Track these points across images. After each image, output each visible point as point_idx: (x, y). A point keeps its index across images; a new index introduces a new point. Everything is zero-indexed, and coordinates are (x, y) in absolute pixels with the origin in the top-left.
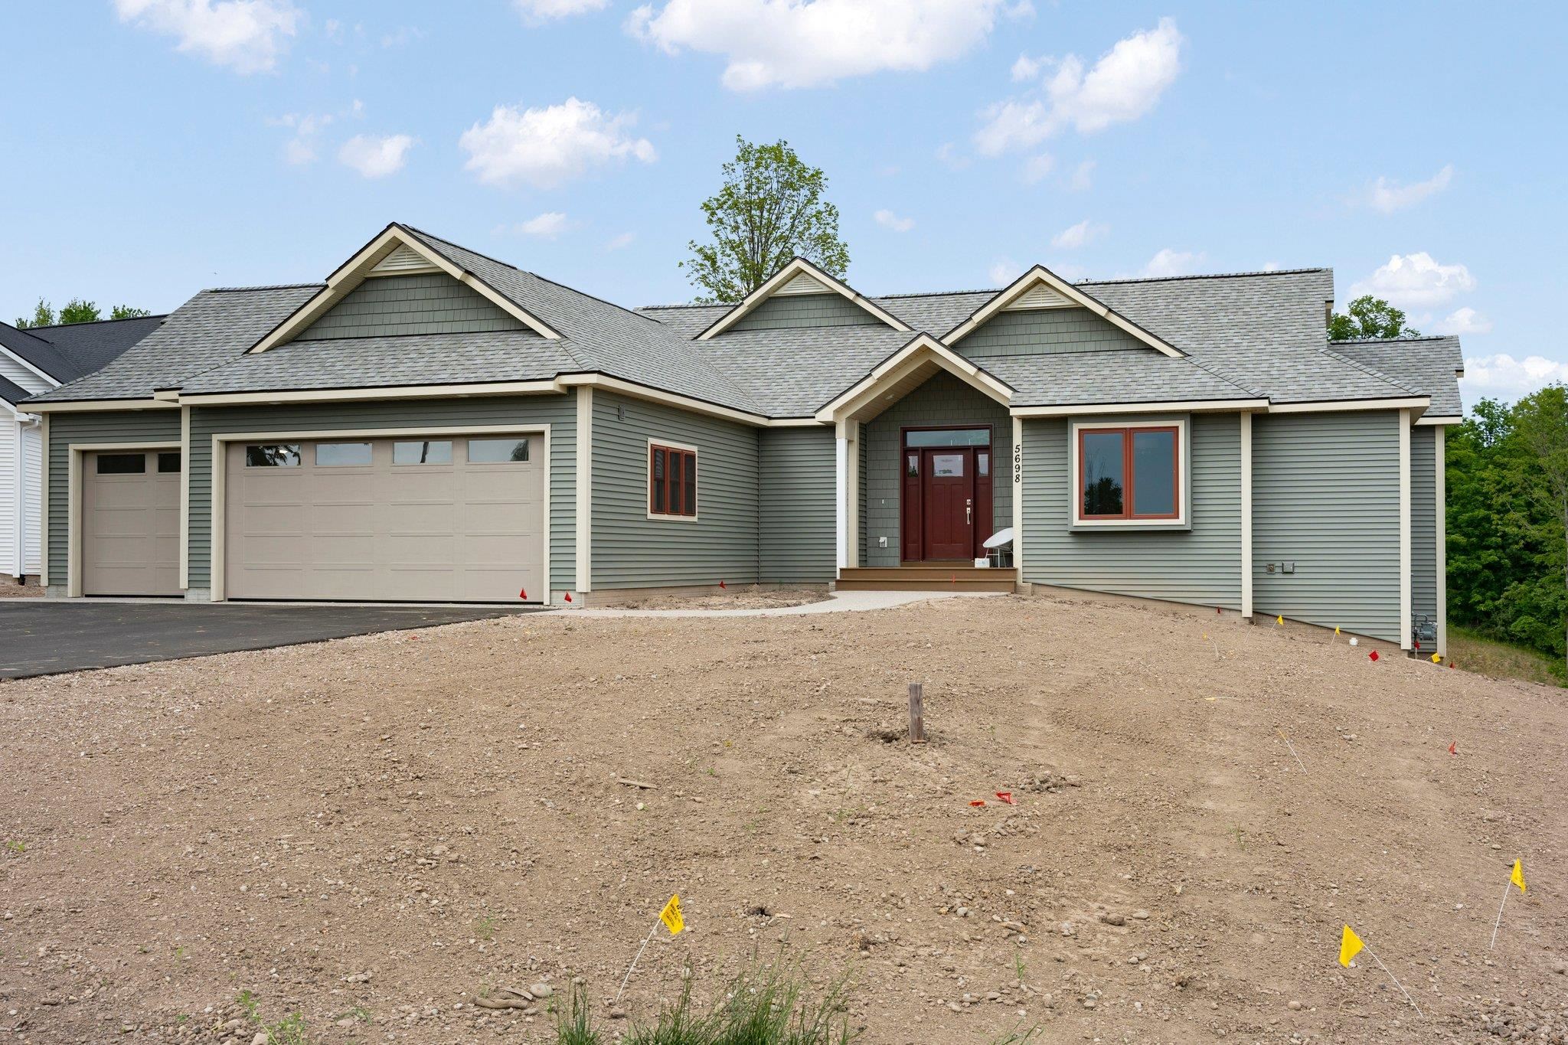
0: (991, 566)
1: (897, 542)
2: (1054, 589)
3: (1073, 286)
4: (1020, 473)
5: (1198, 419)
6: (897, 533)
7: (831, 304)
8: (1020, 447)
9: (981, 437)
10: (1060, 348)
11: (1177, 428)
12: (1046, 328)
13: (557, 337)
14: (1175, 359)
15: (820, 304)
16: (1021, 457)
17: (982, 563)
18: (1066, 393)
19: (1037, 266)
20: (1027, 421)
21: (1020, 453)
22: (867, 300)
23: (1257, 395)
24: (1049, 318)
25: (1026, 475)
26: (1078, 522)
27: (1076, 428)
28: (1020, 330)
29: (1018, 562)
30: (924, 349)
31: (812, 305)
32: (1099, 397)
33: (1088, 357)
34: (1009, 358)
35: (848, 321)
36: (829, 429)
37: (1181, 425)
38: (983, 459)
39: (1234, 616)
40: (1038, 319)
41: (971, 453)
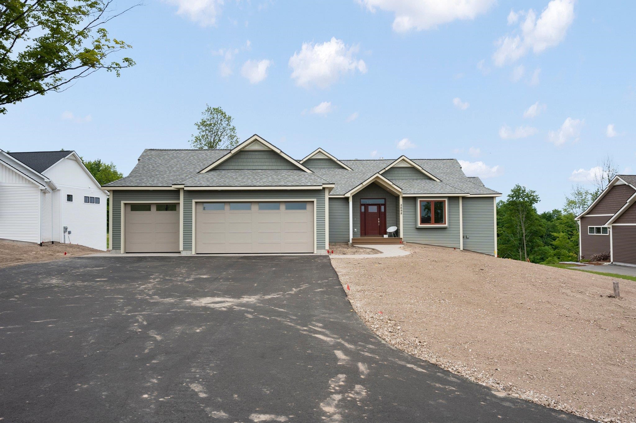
0: (388, 237)
1: (359, 230)
2: (411, 243)
3: (411, 160)
4: (402, 212)
5: (450, 198)
6: (359, 228)
7: (328, 162)
8: (402, 205)
9: (382, 201)
10: (407, 178)
11: (445, 201)
12: (403, 172)
13: (311, 172)
14: (439, 182)
15: (324, 162)
16: (402, 207)
17: (386, 236)
18: (416, 191)
19: (403, 156)
20: (404, 198)
21: (402, 206)
22: (339, 161)
23: (467, 193)
24: (404, 170)
25: (404, 212)
26: (419, 225)
27: (419, 200)
28: (396, 172)
29: (401, 236)
30: (377, 177)
31: (322, 162)
32: (425, 192)
33: (415, 181)
34: (393, 180)
35: (333, 167)
37: (446, 200)
38: (383, 207)
39: (458, 250)
40: (401, 170)
41: (379, 206)
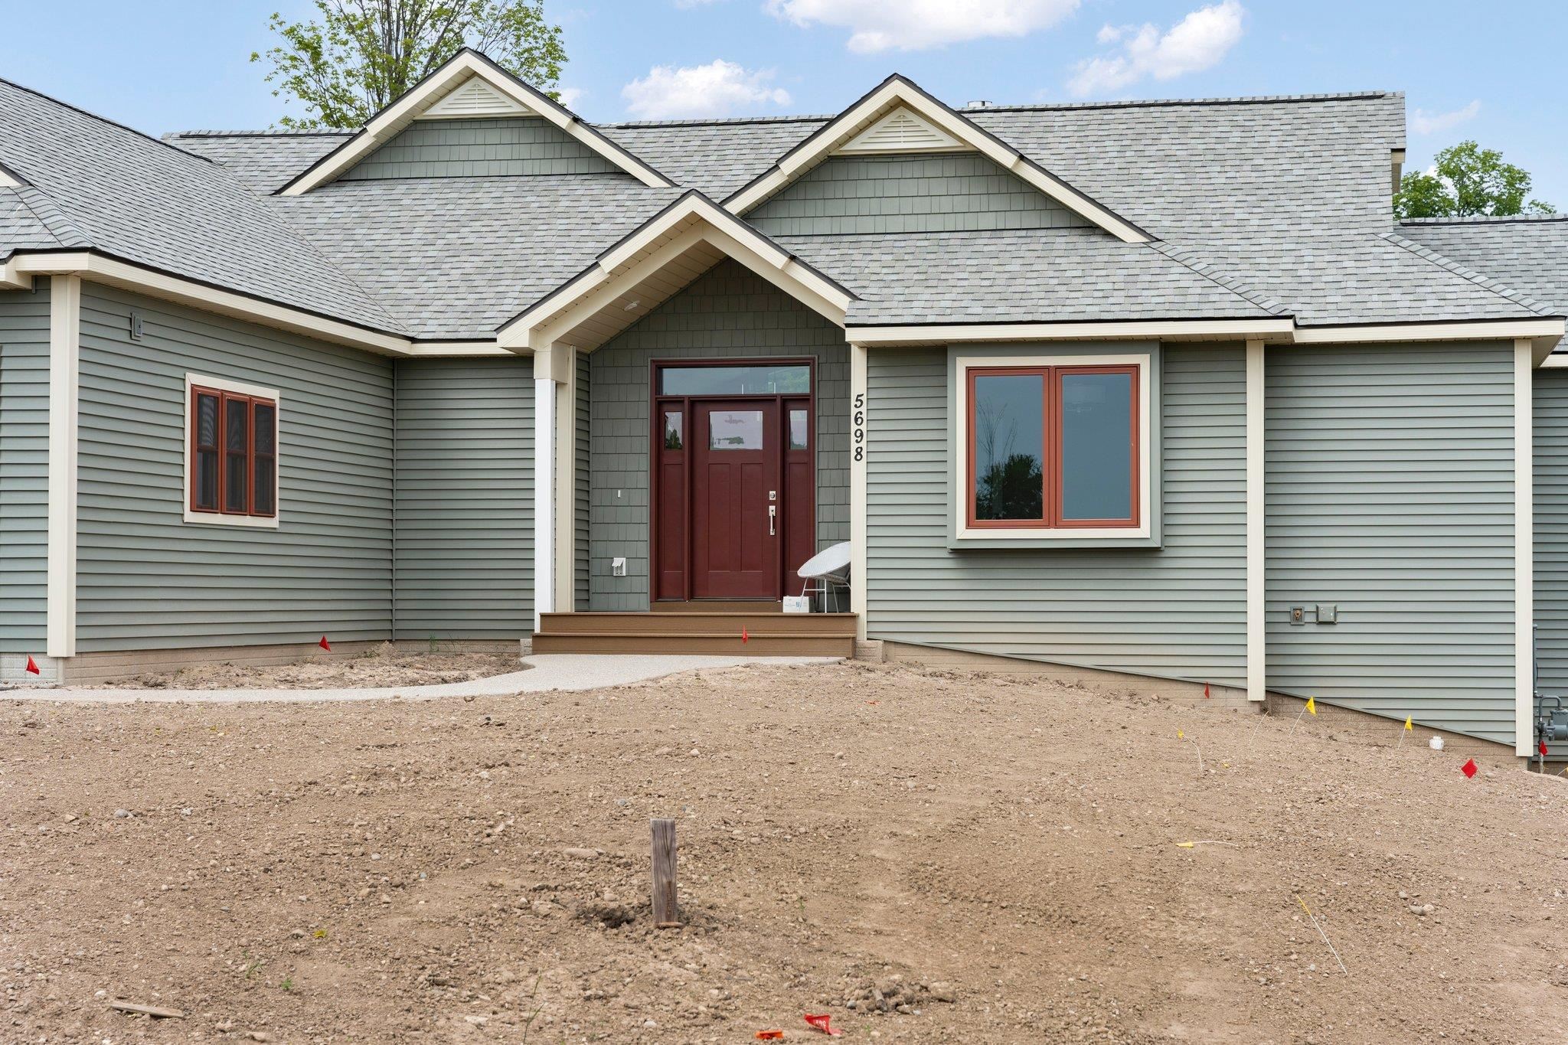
0: (811, 611)
1: (644, 567)
2: (923, 652)
3: (959, 114)
4: (863, 444)
5: (1170, 351)
6: (644, 550)
7: (528, 136)
8: (864, 398)
9: (794, 380)
10: (935, 224)
11: (1137, 367)
12: (910, 187)
13: (13, 183)
14: (1134, 247)
15: (507, 136)
16: (864, 416)
18: (943, 305)
19: (895, 76)
20: (876, 352)
21: (863, 409)
22: (593, 129)
23: (1274, 312)
24: (914, 169)
25: (873, 447)
26: (963, 533)
27: (961, 365)
28: (866, 189)
29: (858, 603)
30: (695, 221)
31: (493, 136)
32: (1001, 311)
33: (981, 241)
34: (845, 239)
35: (560, 167)
36: (522, 361)
37: (1145, 362)
38: (798, 418)
39: (1234, 699)
40: (896, 170)
41: (777, 408)
